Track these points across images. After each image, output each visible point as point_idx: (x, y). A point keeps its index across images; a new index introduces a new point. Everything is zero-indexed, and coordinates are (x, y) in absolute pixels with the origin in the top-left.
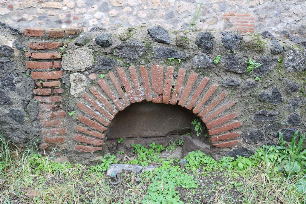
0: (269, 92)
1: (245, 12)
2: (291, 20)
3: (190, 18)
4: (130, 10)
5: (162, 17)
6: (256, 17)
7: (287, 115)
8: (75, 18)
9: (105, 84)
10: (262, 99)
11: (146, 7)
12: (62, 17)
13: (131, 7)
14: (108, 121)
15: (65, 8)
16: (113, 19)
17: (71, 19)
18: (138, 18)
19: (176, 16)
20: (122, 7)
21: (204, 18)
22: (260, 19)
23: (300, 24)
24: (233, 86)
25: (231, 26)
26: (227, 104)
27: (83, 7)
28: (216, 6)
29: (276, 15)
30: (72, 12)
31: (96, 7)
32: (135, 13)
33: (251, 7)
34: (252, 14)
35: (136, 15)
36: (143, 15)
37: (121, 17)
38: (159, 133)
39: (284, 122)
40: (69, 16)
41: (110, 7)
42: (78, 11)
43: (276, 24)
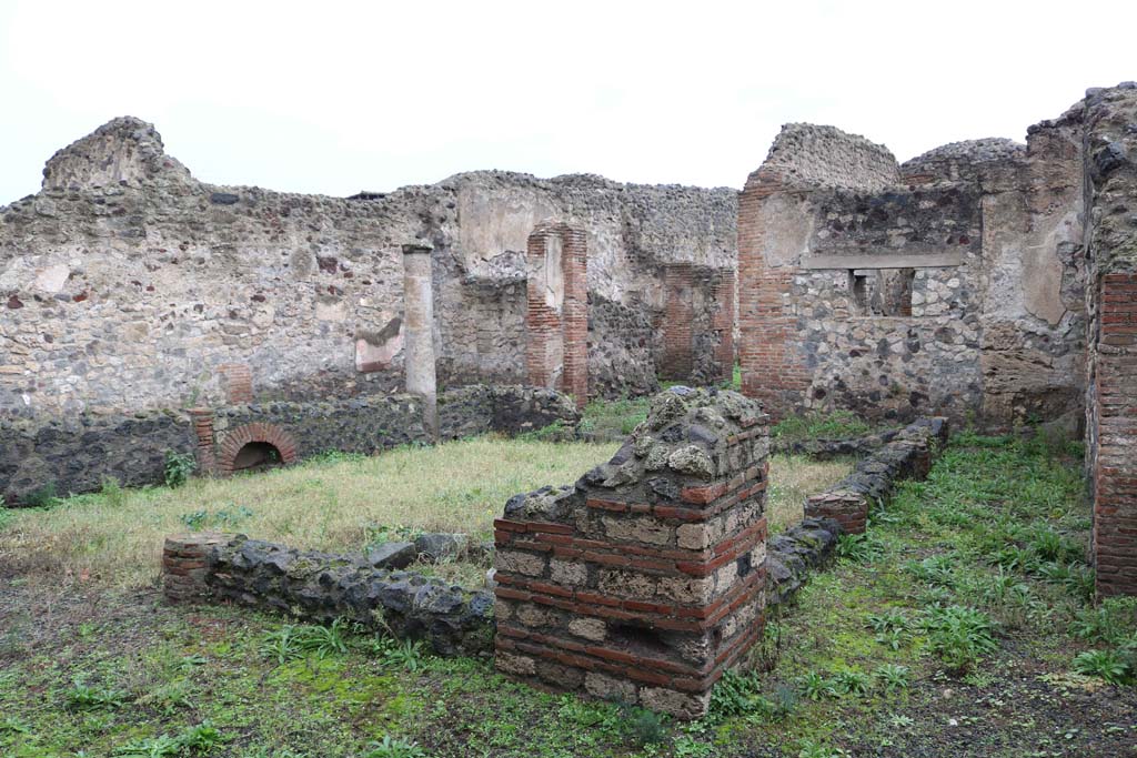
0: (305, 430)
1: (239, 362)
2: (287, 367)
3: (181, 375)
4: (113, 371)
5: (151, 376)
6: (251, 367)
7: (315, 441)
8: (41, 385)
9: (234, 435)
10: (301, 434)
11: (131, 367)
12: (23, 384)
13: (114, 367)
14: (235, 454)
15: (27, 372)
16: (91, 383)
17: (36, 386)
18: (122, 379)
19: (166, 374)
20: (102, 368)
21: (197, 373)
22: (256, 369)
23: (296, 370)
24: (289, 430)
25: (226, 379)
26: (287, 439)
27: (52, 370)
28: (208, 359)
29: (271, 364)
30: (37, 378)
31: (70, 369)
32: (118, 374)
33: (245, 356)
34: (246, 364)
35: (121, 377)
36: (129, 375)
37: (102, 380)
38: (249, 465)
39: (314, 444)
40: (32, 382)
41: (88, 368)
42: (45, 375)
43: (272, 373)
